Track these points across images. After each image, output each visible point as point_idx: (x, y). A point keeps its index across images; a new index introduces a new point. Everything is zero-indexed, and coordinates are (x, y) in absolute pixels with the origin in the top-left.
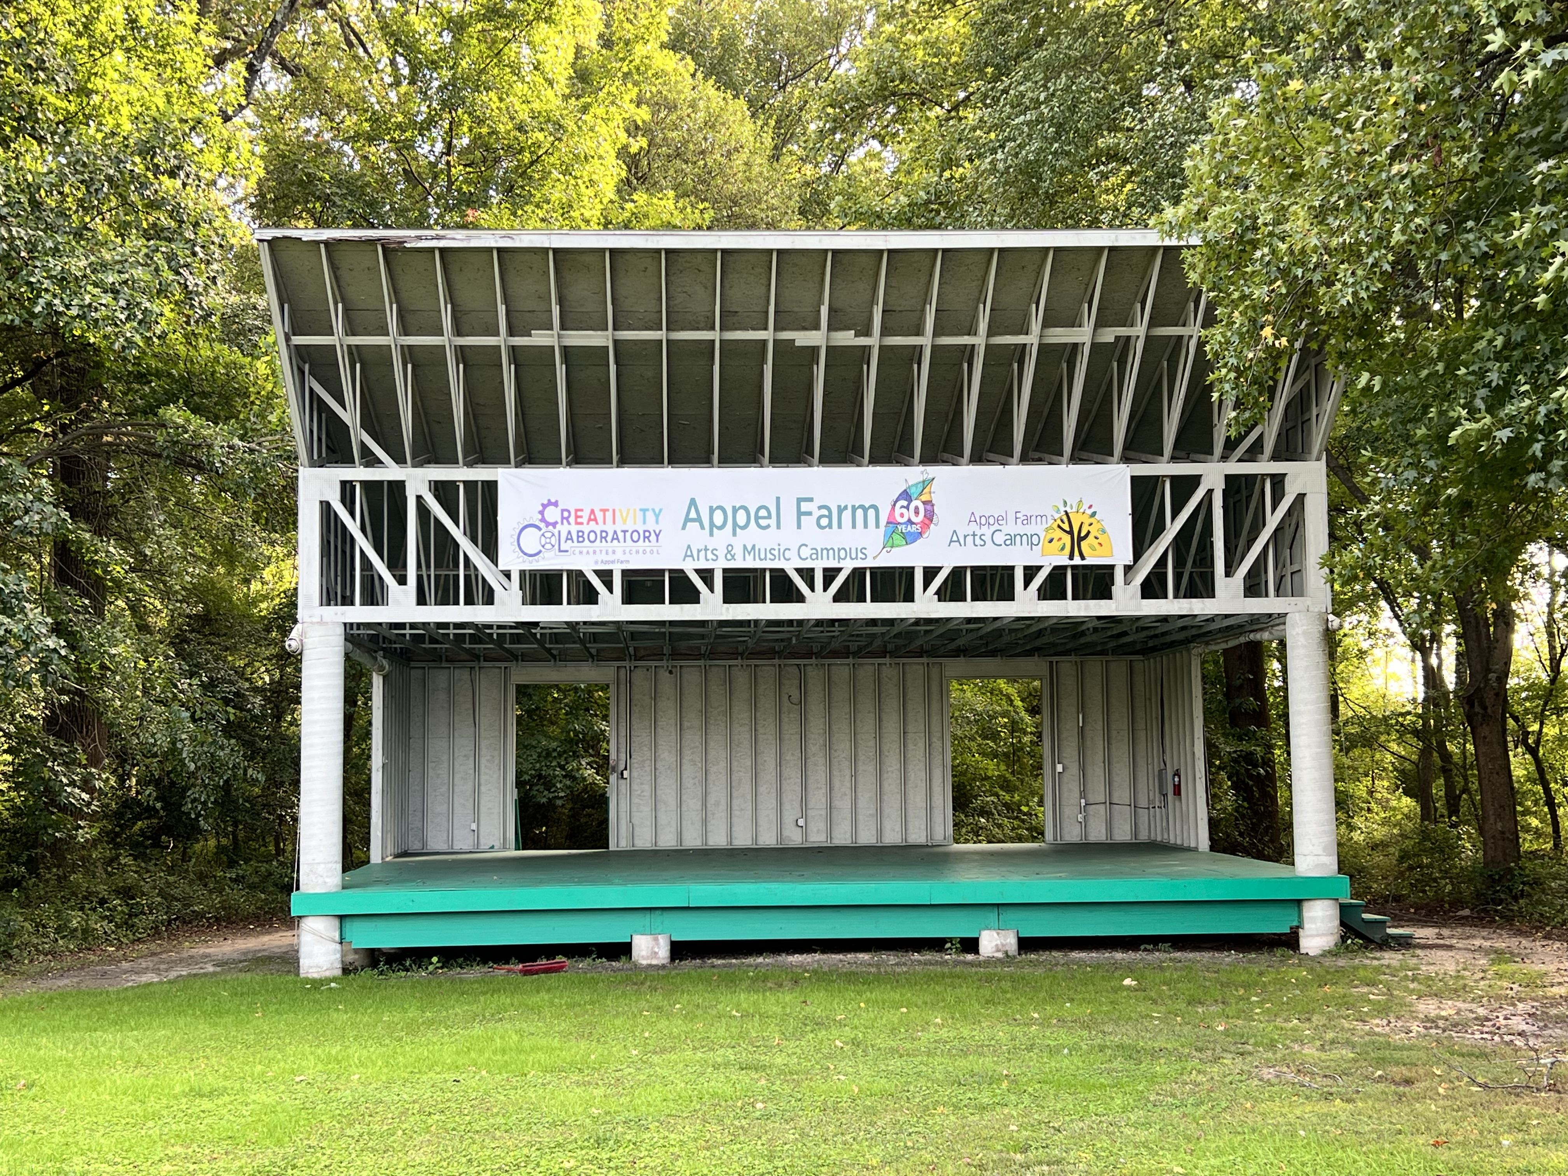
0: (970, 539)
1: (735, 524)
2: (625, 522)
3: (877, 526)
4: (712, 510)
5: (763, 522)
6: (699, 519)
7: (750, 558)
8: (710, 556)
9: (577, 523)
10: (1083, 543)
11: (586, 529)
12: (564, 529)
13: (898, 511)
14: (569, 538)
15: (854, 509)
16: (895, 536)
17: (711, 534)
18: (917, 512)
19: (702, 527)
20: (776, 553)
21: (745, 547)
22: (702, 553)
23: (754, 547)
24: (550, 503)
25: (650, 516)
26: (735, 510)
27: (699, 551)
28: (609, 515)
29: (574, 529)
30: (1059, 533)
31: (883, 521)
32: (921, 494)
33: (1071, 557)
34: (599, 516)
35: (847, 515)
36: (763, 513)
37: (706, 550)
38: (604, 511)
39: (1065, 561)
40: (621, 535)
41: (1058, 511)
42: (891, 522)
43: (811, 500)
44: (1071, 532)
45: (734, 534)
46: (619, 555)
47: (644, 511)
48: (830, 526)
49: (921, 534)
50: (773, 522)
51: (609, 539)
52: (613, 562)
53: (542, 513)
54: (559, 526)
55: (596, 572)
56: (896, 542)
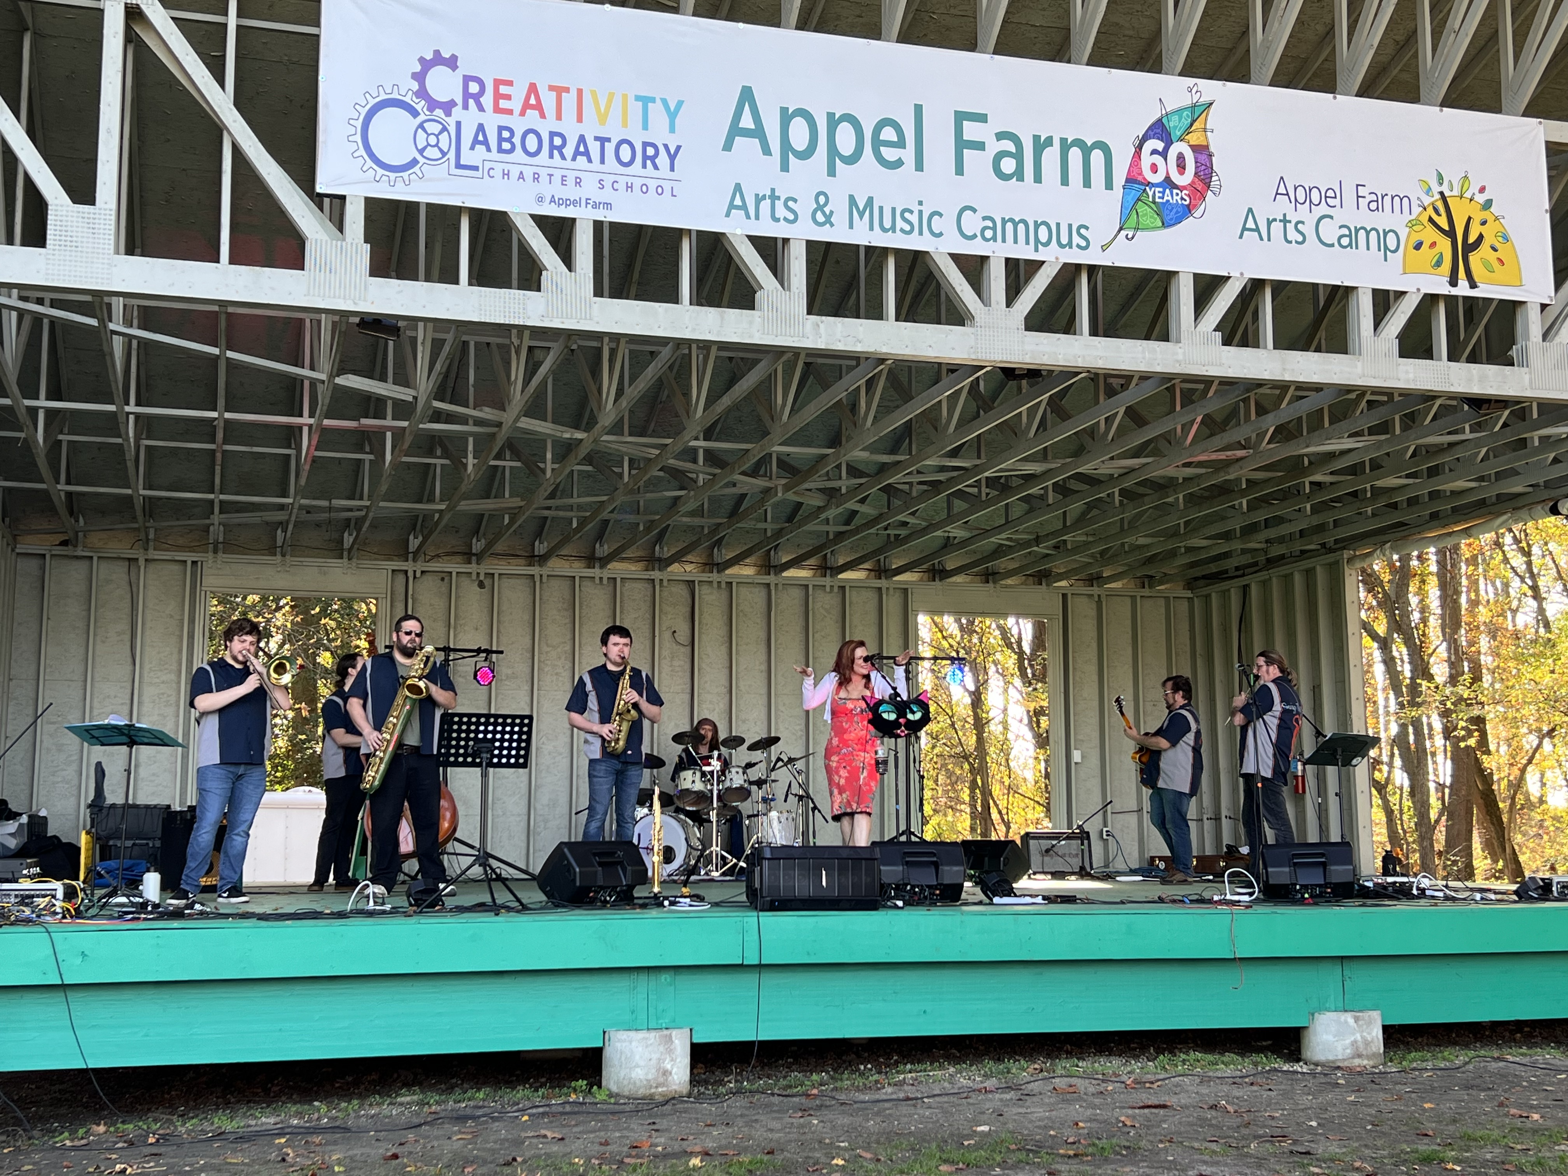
0: (1277, 227)
1: (833, 151)
2: (603, 119)
3: (1109, 186)
4: (786, 117)
5: (890, 154)
6: (758, 133)
7: (862, 225)
8: (781, 212)
9: (497, 110)
10: (1473, 258)
11: (519, 125)
12: (470, 119)
13: (1147, 160)
14: (480, 139)
15: (1066, 148)
16: (1141, 208)
17: (785, 167)
18: (1181, 167)
19: (767, 151)
20: (914, 218)
21: (852, 200)
22: (765, 205)
23: (870, 201)
24: (438, 59)
25: (656, 111)
26: (833, 122)
27: (759, 199)
28: (569, 101)
29: (492, 122)
30: (1430, 234)
31: (1120, 177)
32: (1188, 131)
33: (1453, 282)
34: (548, 100)
35: (1051, 156)
36: (888, 134)
37: (774, 197)
38: (559, 91)
39: (1443, 288)
40: (594, 148)
41: (1429, 191)
42: (1133, 179)
43: (982, 118)
44: (1451, 233)
45: (832, 172)
46: (590, 189)
47: (645, 101)
48: (1019, 174)
49: (1188, 210)
50: (908, 154)
51: (569, 151)
52: (575, 203)
53: (420, 77)
54: (457, 111)
55: (541, 221)
56: (1145, 221)
